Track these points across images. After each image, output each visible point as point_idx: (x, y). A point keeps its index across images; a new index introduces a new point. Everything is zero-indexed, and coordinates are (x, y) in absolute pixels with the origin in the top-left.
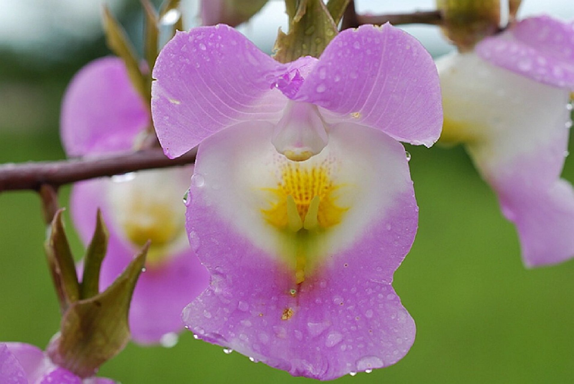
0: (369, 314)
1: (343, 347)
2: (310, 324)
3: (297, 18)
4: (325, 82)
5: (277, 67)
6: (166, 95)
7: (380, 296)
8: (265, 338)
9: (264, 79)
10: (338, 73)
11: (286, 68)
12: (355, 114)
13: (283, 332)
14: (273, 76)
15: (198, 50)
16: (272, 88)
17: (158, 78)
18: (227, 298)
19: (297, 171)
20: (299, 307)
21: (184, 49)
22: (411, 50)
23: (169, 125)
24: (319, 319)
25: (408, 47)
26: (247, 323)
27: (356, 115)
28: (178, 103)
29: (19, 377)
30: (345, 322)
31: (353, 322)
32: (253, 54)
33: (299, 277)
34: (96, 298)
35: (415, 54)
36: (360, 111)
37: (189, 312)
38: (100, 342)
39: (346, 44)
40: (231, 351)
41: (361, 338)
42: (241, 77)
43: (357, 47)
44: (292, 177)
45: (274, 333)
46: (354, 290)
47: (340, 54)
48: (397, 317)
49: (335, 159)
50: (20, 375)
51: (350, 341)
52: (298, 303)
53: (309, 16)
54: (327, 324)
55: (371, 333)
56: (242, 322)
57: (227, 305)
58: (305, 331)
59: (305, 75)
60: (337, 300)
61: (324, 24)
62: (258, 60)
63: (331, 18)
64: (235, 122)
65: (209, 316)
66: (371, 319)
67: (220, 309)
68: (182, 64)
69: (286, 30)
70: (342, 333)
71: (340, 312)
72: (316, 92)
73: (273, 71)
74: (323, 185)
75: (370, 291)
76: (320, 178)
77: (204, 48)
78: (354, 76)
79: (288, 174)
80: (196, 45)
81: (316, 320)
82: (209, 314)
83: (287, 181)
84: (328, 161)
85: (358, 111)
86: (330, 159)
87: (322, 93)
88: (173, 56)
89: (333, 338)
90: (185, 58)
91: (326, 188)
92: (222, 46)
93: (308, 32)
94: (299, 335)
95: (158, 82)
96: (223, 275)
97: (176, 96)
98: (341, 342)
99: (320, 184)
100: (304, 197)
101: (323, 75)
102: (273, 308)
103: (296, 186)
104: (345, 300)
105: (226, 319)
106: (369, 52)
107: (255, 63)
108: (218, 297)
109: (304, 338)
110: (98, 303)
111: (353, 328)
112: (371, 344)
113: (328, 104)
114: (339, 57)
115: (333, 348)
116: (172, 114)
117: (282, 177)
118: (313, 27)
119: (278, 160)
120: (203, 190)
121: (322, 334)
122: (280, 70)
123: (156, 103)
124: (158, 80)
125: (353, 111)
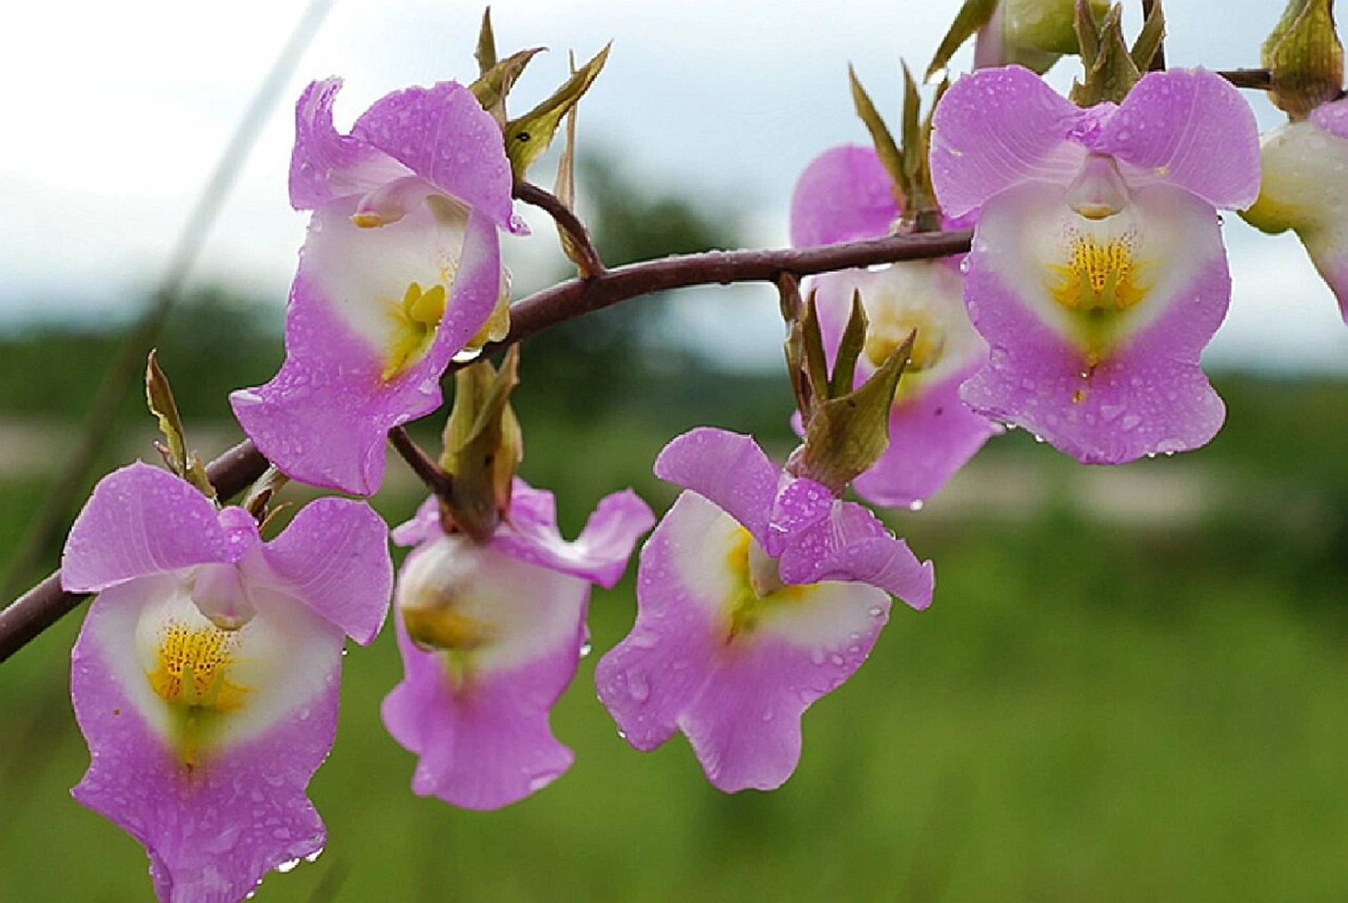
0: (1172, 396)
1: (1141, 430)
2: (1103, 408)
3: (1096, 67)
4: (1128, 128)
5: (1075, 111)
6: (945, 146)
7: (1186, 376)
8: (1052, 419)
9: (1059, 125)
10: (1143, 119)
11: (1084, 114)
12: (1160, 169)
13: (1073, 415)
14: (1069, 122)
15: (986, 94)
16: (1067, 138)
17: (938, 126)
18: (1011, 375)
19: (1091, 247)
20: (1092, 391)
21: (969, 93)
22: (1226, 97)
23: (949, 179)
24: (1115, 401)
25: (1223, 93)
26: (1034, 402)
27: (1162, 170)
28: (959, 154)
29: (766, 475)
30: (1143, 404)
31: (1154, 404)
32: (1048, 97)
33: (1092, 359)
34: (850, 395)
35: (1231, 101)
36: (1167, 165)
37: (966, 389)
38: (854, 451)
39: (1153, 87)
40: (1015, 426)
41: (1161, 421)
42: (1033, 123)
43: (1165, 91)
44: (1084, 255)
45: (1063, 416)
46: (1155, 371)
47: (1145, 98)
48: (1204, 398)
49: (1136, 232)
50: (767, 472)
51: (1150, 423)
52: (1090, 386)
53: (1109, 66)
54: (1123, 407)
55: (1174, 417)
56: (1027, 401)
57: (1009, 382)
58: (1098, 414)
59: (1103, 123)
60: (1135, 381)
61: (1126, 75)
62: (1053, 103)
63: (1135, 67)
64: (1024, 179)
65: (990, 393)
66: (1175, 401)
67: (1002, 386)
68: (965, 110)
69: (1082, 81)
70: (1139, 414)
71: (1139, 394)
72: (1118, 140)
73: (1070, 116)
74: (1123, 266)
75: (1174, 372)
76: (1118, 257)
77: (991, 92)
78: (1162, 124)
79: (1081, 252)
80: (982, 88)
81: (1111, 403)
82: (990, 391)
83: (1078, 260)
84: (1129, 235)
85: (1164, 165)
86: (1131, 232)
87: (1125, 141)
88: (956, 102)
89: (1130, 421)
90: (970, 104)
91: (1125, 269)
92: (1013, 89)
93: (1108, 84)
94: (1091, 419)
95: (938, 131)
96: (1006, 351)
97: (956, 146)
98: (1140, 425)
99: (1118, 264)
100: (1098, 281)
101: (1126, 120)
102: (1063, 389)
103: (1089, 267)
104: (1145, 382)
105: (1008, 397)
106: (1178, 97)
107: (1051, 108)
108: (1000, 374)
109: (1096, 423)
110: (851, 403)
111: (1153, 410)
112: (1174, 428)
113: (1131, 155)
114: (1145, 102)
115: (1130, 431)
116: (952, 167)
117: (1073, 256)
118: (1113, 79)
119: (1070, 234)
120: (985, 253)
121: (1117, 418)
122: (1078, 114)
123: (934, 155)
124: (937, 128)
125: (1160, 165)
